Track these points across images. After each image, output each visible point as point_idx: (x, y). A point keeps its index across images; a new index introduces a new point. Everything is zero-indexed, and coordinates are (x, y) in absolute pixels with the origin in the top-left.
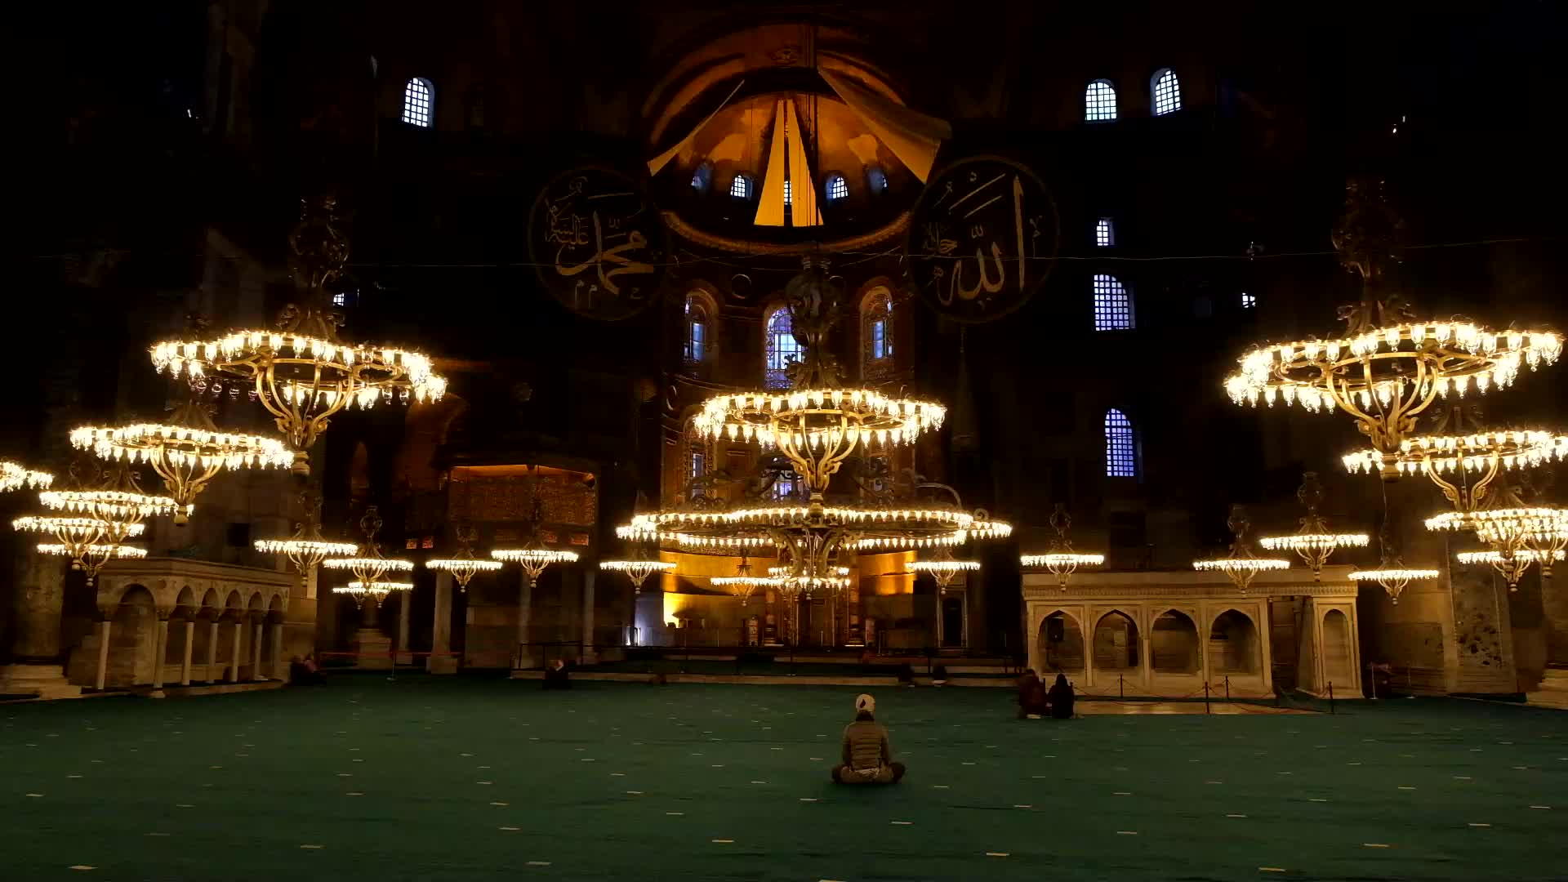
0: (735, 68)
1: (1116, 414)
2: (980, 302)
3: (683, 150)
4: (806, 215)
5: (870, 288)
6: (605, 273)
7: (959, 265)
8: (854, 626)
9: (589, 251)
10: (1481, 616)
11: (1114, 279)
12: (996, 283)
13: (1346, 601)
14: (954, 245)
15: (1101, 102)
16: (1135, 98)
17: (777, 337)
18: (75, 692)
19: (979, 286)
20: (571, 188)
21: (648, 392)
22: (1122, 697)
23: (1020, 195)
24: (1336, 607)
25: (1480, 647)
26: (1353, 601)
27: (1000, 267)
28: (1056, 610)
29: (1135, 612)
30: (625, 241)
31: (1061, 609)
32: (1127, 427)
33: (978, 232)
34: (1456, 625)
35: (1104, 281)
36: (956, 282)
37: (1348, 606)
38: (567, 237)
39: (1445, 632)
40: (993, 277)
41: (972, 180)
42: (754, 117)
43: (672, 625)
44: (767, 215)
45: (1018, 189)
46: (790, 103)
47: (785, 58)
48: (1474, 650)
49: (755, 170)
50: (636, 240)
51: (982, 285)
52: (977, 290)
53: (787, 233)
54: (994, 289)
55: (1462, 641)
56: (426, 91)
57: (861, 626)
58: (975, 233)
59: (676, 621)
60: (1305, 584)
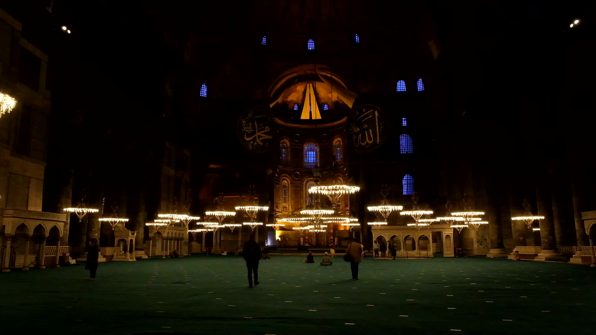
0: (295, 75)
1: (409, 176)
2: (366, 146)
3: (280, 100)
4: (317, 115)
5: (336, 138)
6: (259, 139)
7: (360, 135)
8: (332, 240)
9: (254, 133)
11: (408, 135)
12: (371, 141)
13: (451, 232)
14: (359, 129)
15: (401, 86)
16: (411, 85)
17: (308, 152)
18: (146, 257)
19: (366, 142)
20: (249, 115)
21: (271, 171)
23: (377, 116)
24: (448, 234)
25: (482, 243)
26: (452, 233)
27: (372, 136)
28: (380, 235)
29: (399, 236)
30: (264, 129)
31: (382, 235)
32: (412, 180)
34: (477, 238)
35: (405, 136)
36: (359, 139)
37: (450, 234)
38: (248, 129)
39: (474, 240)
40: (370, 139)
41: (364, 111)
42: (300, 88)
43: (278, 240)
44: (305, 116)
45: (376, 114)
46: (311, 85)
47: (309, 72)
48: (481, 245)
49: (300, 102)
50: (267, 129)
51: (367, 142)
52: (365, 143)
53: (310, 121)
54: (370, 142)
55: (478, 242)
56: (206, 87)
57: (334, 240)
58: (365, 126)
59: (279, 239)
60: (441, 228)
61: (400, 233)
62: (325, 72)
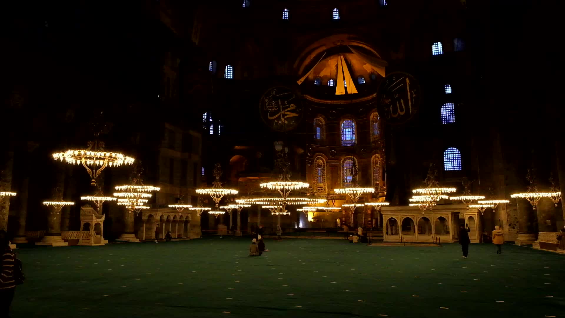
0: (324, 48)
1: (455, 149)
2: (398, 118)
3: (310, 75)
4: (353, 90)
5: (373, 112)
6: (283, 118)
7: (391, 107)
9: (278, 111)
10: (516, 218)
12: (402, 112)
13: (475, 214)
14: (390, 100)
15: (437, 49)
18: (138, 240)
19: (398, 113)
20: (272, 93)
21: (301, 151)
22: (404, 242)
23: (409, 84)
24: (472, 216)
25: (515, 227)
26: (477, 214)
27: (404, 106)
28: (391, 217)
29: (413, 217)
30: (289, 107)
31: (393, 217)
33: (396, 96)
34: (508, 221)
35: (450, 105)
36: (391, 112)
37: (474, 215)
38: (271, 108)
39: (504, 223)
40: (402, 110)
41: (394, 79)
42: (332, 62)
44: (340, 91)
45: (408, 81)
46: (342, 57)
47: (339, 44)
48: (514, 228)
49: (335, 77)
50: (292, 106)
52: (397, 115)
53: (347, 96)
54: (402, 113)
55: (510, 225)
56: (232, 68)
57: (372, 221)
59: (312, 220)
60: (461, 209)
61: (414, 215)
62: (356, 42)
